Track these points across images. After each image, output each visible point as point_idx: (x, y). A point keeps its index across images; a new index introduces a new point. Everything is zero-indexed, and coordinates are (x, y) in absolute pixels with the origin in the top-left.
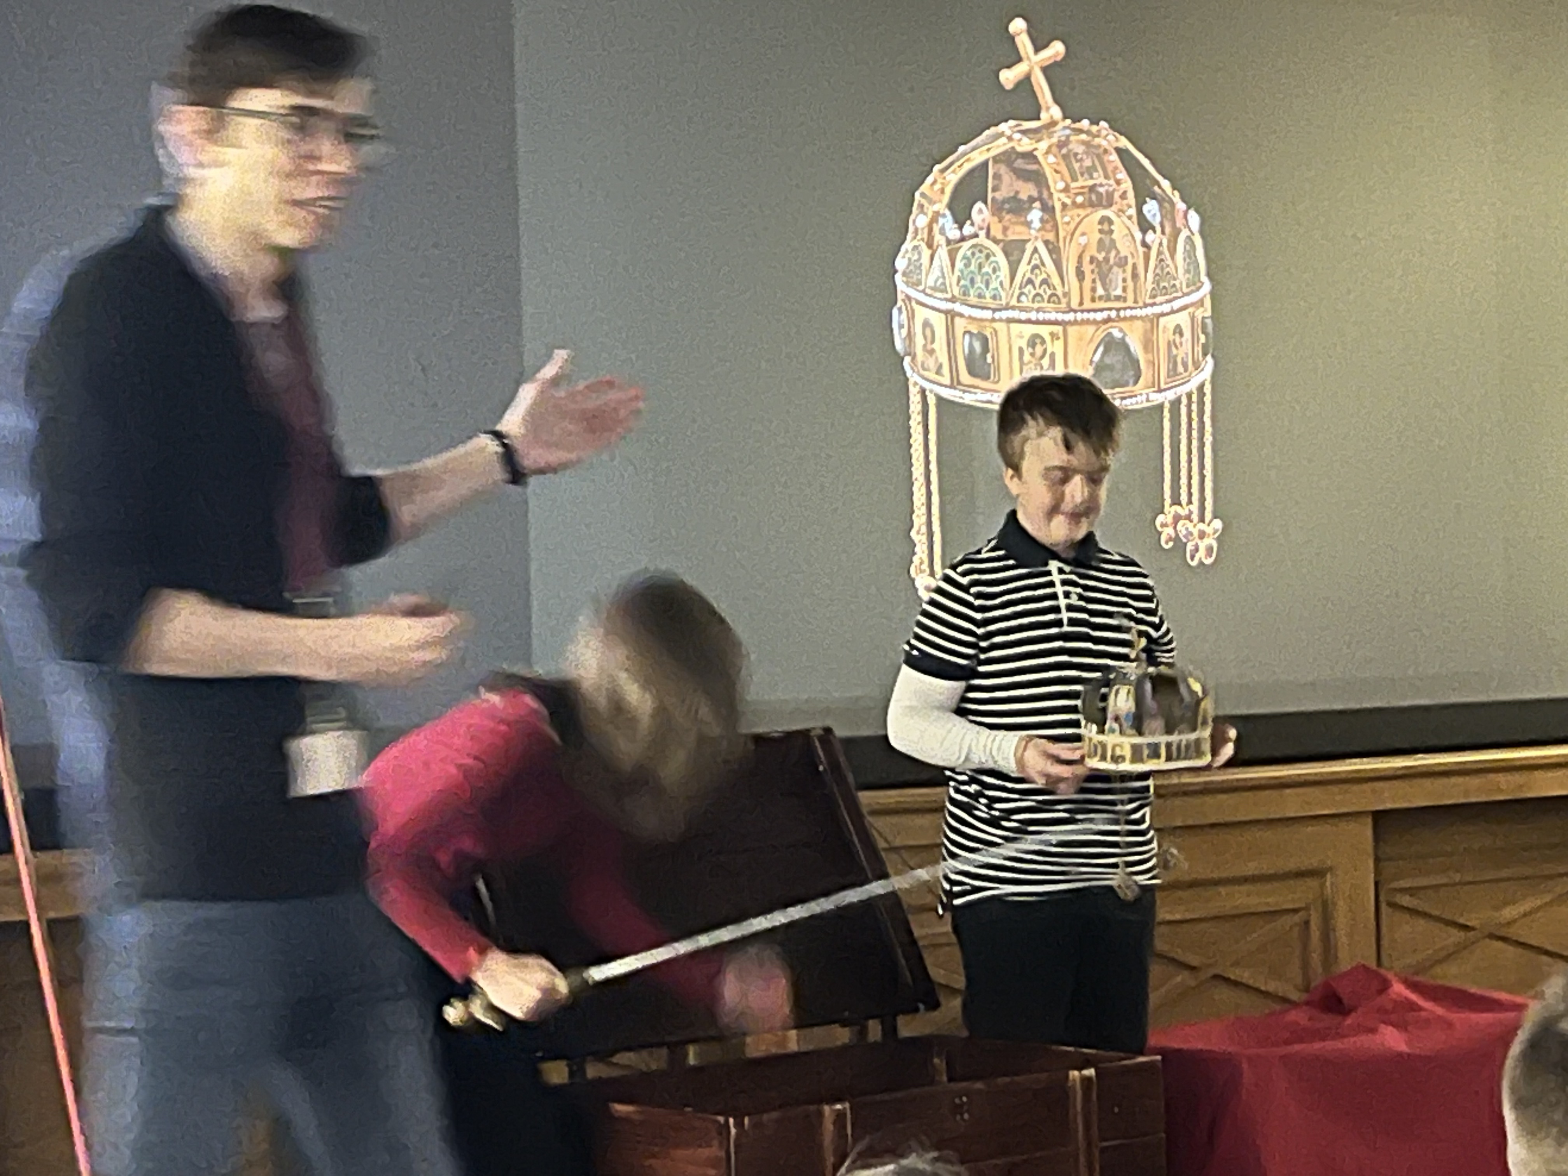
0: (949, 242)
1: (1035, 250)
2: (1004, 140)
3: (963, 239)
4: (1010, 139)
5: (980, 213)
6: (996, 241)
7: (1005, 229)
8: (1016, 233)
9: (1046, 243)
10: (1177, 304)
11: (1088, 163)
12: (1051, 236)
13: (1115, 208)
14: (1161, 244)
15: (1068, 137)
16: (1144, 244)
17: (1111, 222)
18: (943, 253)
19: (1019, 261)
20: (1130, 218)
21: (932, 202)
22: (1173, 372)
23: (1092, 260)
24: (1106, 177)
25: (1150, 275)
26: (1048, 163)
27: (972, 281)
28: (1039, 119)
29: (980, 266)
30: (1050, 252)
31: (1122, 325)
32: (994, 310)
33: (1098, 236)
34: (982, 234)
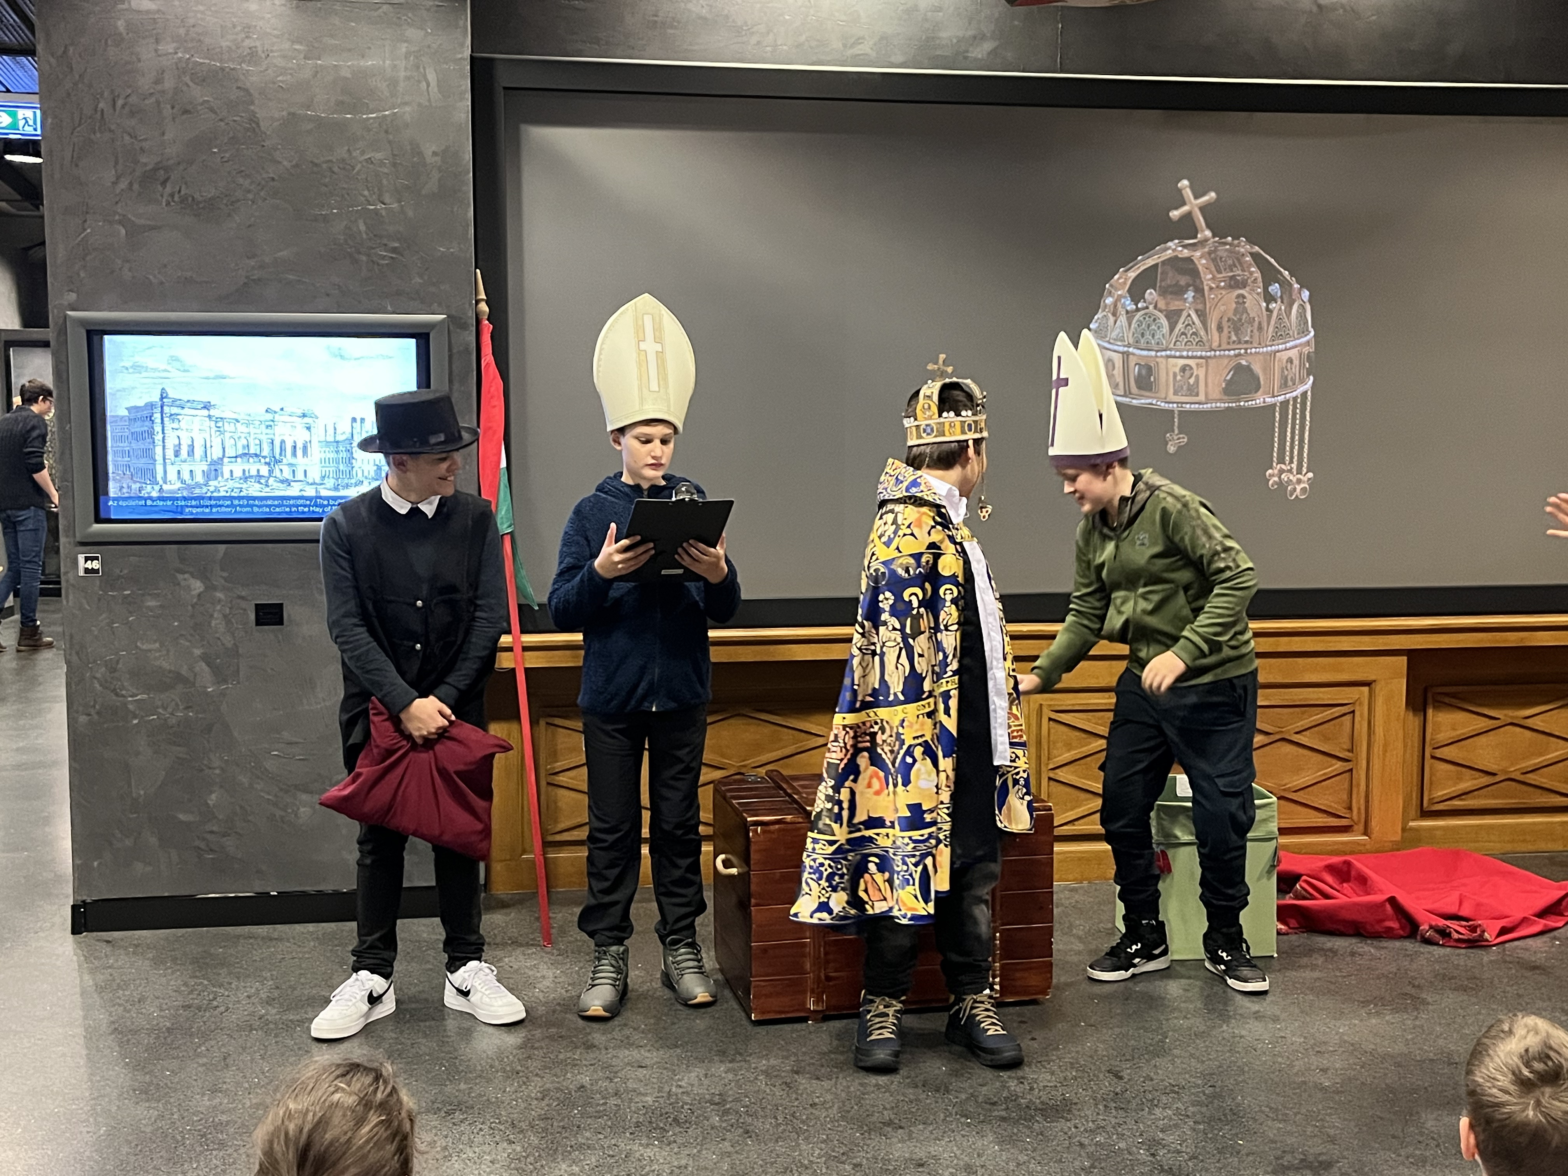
0: (1127, 312)
1: (1189, 315)
2: (1170, 251)
3: (1138, 310)
4: (1174, 250)
5: (1151, 294)
6: (1161, 311)
7: (1167, 304)
8: (1175, 305)
9: (1197, 311)
10: (1288, 345)
11: (1230, 262)
12: (1200, 307)
13: (1247, 289)
14: (1280, 309)
15: (1216, 247)
16: (1268, 309)
17: (1244, 297)
18: (1123, 319)
19: (1176, 322)
20: (1258, 294)
21: (1117, 290)
22: (1284, 384)
23: (1229, 320)
24: (1243, 270)
25: (1271, 329)
26: (1202, 263)
27: (1143, 335)
28: (1196, 237)
29: (1149, 326)
30: (1199, 316)
31: (1249, 358)
32: (1157, 351)
33: (1234, 305)
34: (1151, 307)
